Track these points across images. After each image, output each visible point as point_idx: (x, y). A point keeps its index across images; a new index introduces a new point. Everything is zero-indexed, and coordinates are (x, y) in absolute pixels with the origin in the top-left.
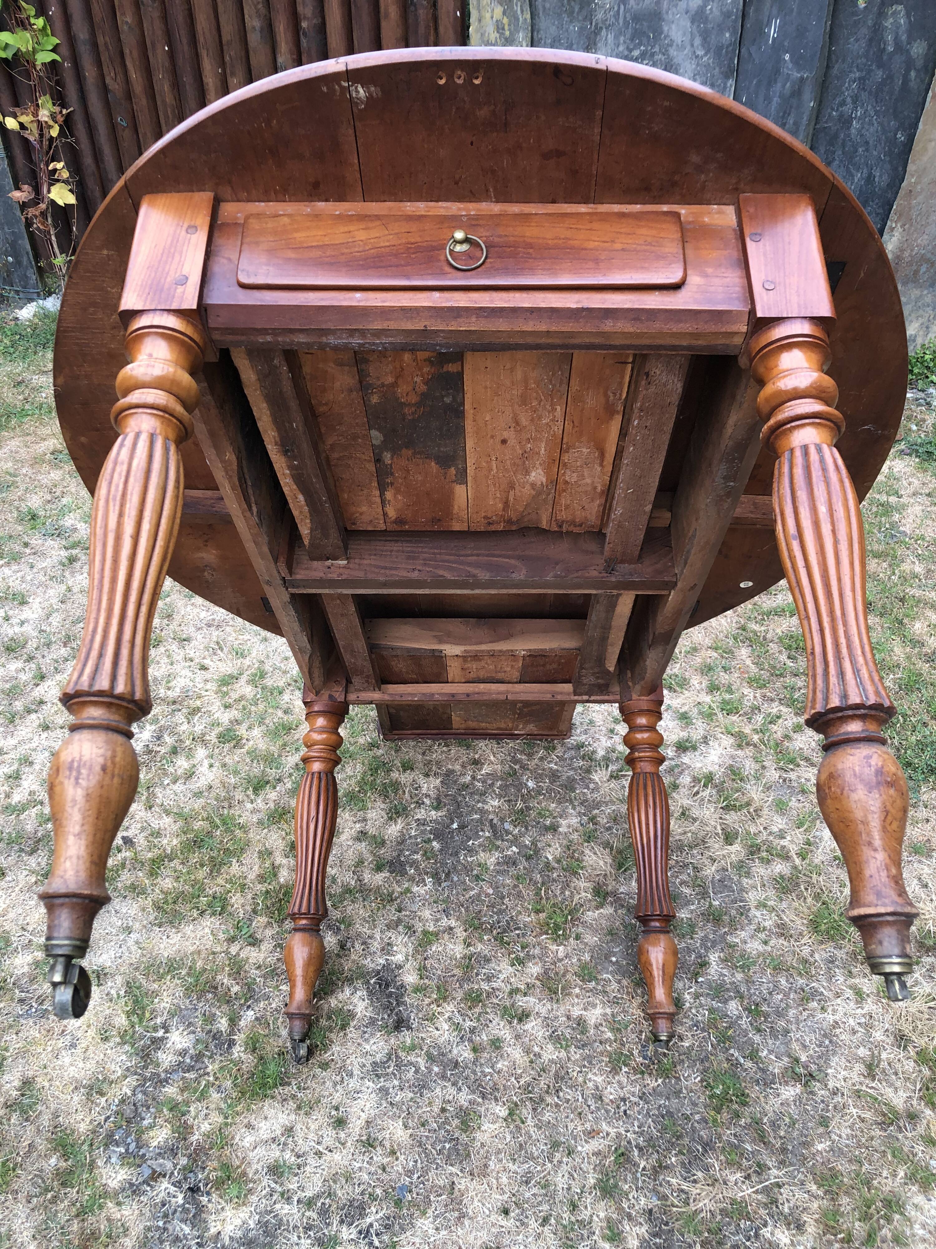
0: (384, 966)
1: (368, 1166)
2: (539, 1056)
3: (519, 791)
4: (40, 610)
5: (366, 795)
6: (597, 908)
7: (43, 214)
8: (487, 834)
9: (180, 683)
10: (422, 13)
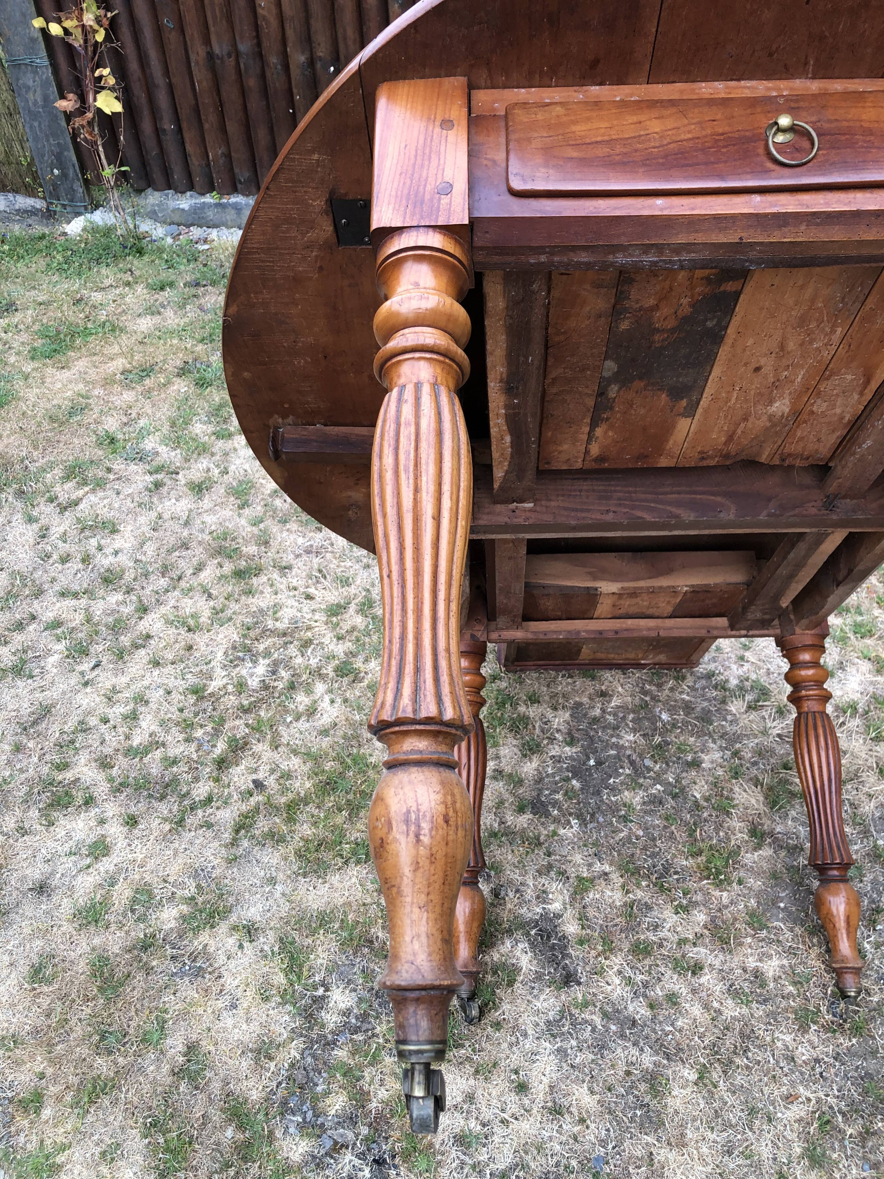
0: (542, 914)
1: (558, 1135)
2: (719, 1012)
3: (654, 723)
4: (132, 539)
5: (495, 731)
6: (755, 849)
7: (90, 123)
8: (628, 771)
9: (287, 614)
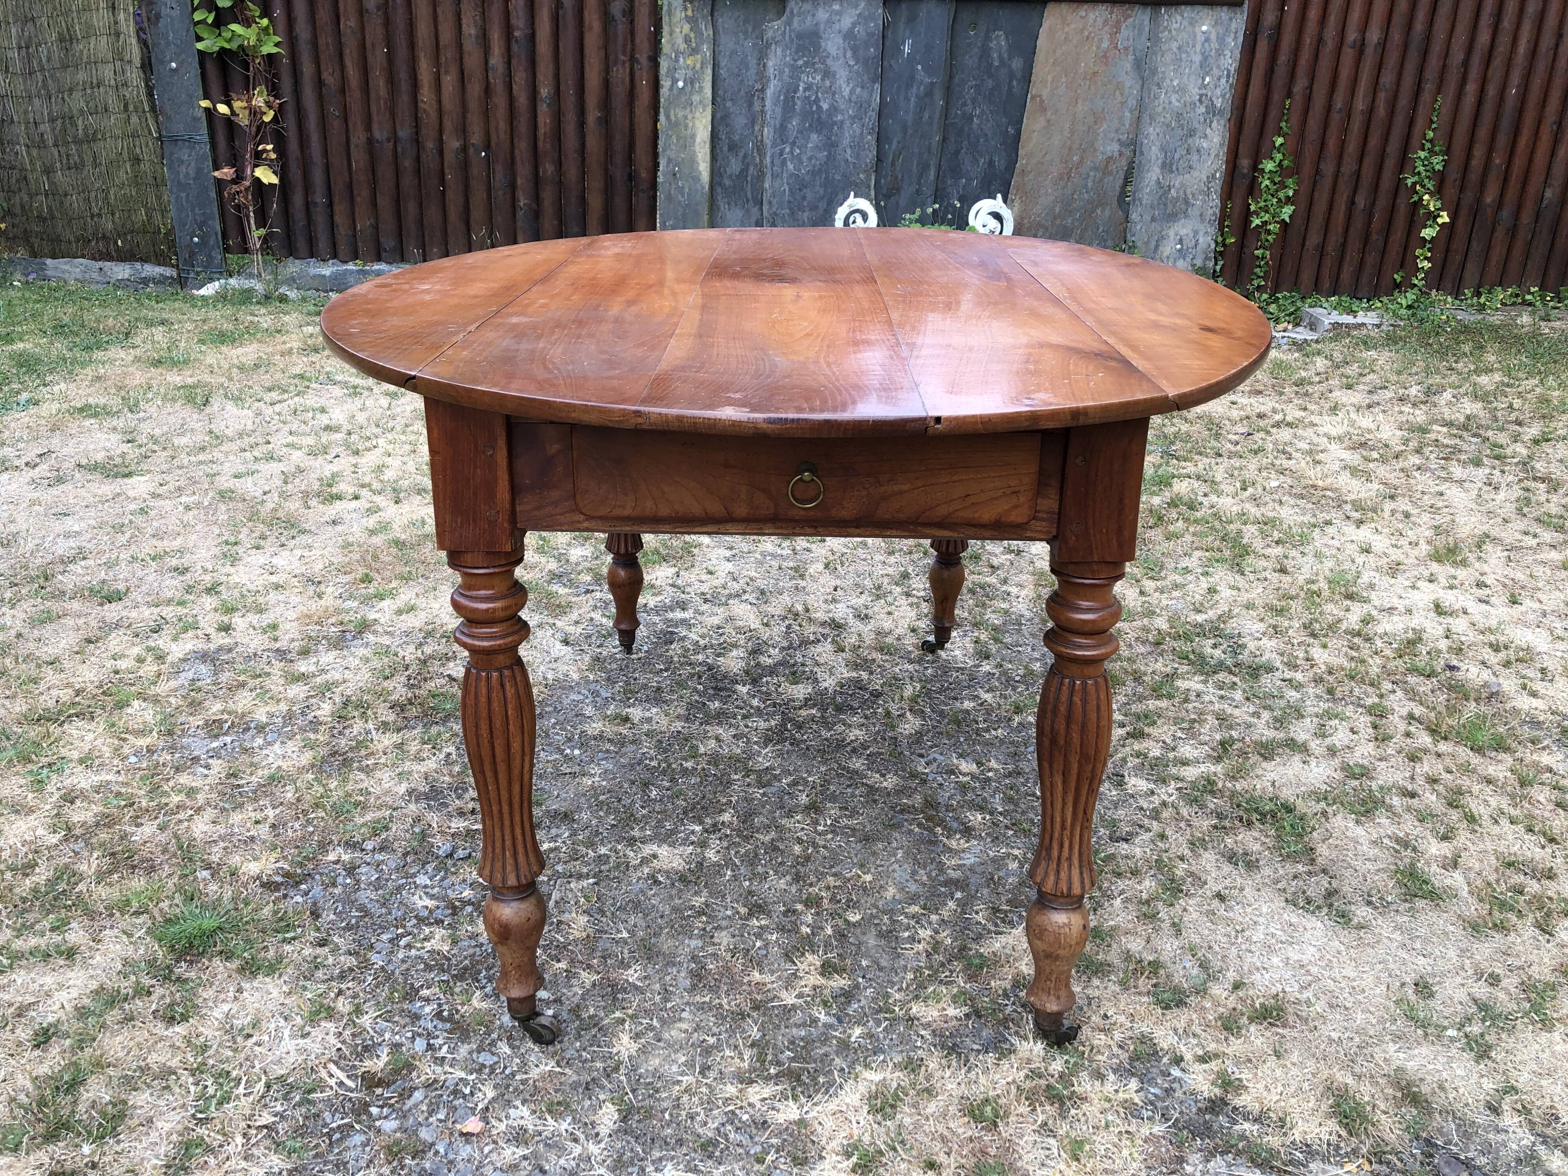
7: (246, 190)
10: (621, 27)
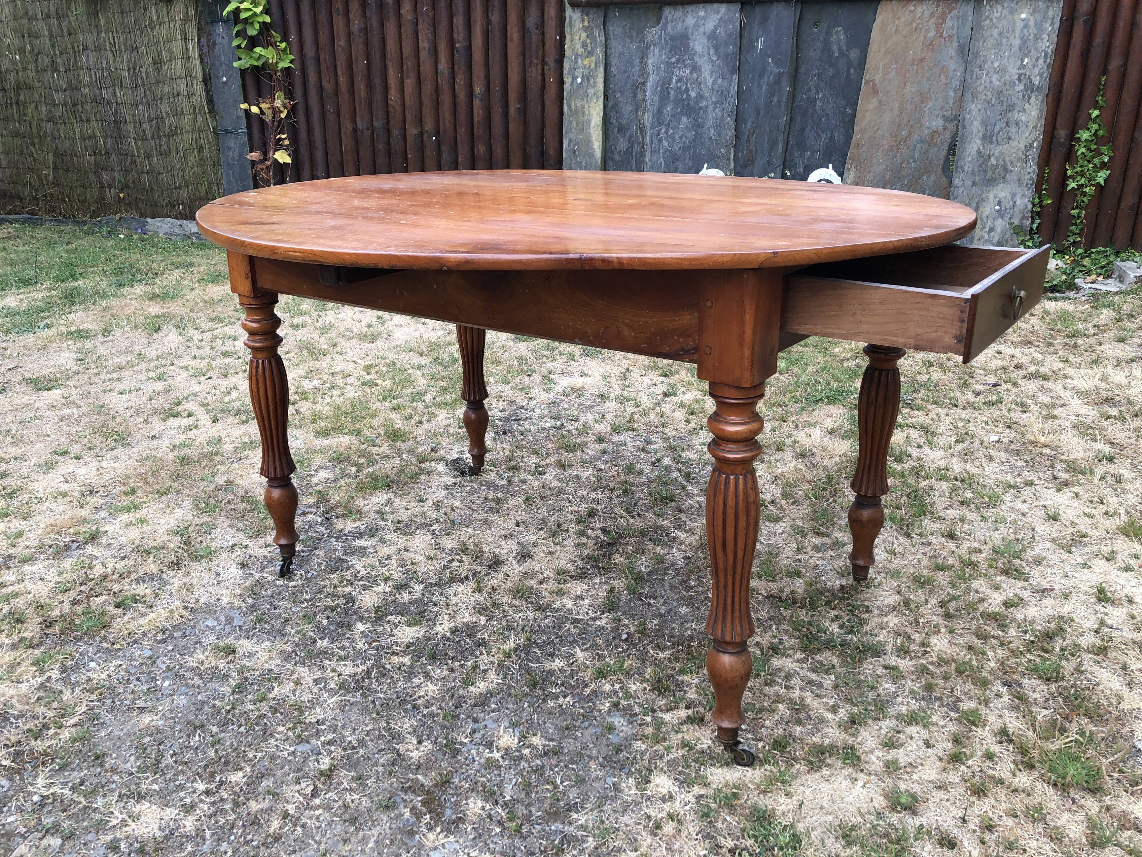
7: (268, 167)
10: (535, 38)
